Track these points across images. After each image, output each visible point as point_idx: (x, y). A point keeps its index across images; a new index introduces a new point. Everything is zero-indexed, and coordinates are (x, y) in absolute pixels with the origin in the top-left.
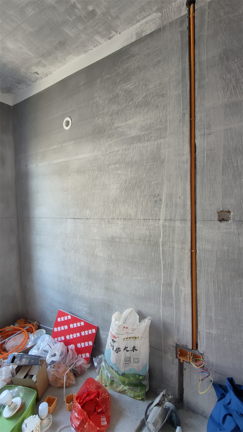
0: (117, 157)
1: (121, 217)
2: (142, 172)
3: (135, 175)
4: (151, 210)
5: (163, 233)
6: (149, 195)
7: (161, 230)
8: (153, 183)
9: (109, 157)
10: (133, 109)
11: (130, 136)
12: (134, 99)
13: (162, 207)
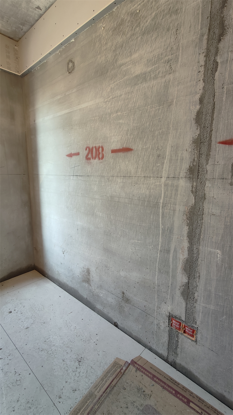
0: (119, 103)
1: (121, 174)
2: (145, 120)
3: (138, 123)
4: (153, 166)
5: (165, 193)
6: (152, 148)
7: (163, 190)
8: (157, 132)
9: (111, 104)
10: (139, 38)
11: (134, 75)
12: (141, 23)
13: (165, 162)
